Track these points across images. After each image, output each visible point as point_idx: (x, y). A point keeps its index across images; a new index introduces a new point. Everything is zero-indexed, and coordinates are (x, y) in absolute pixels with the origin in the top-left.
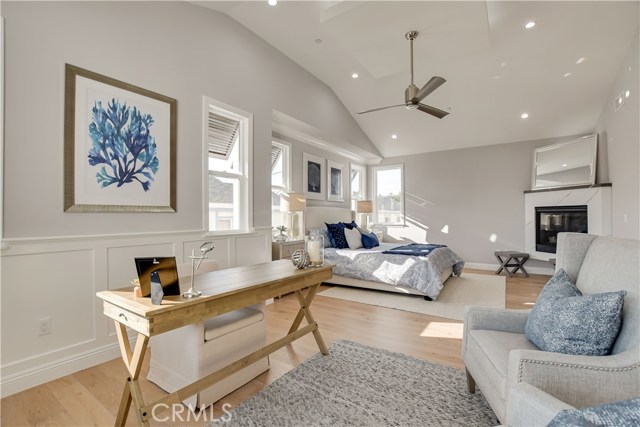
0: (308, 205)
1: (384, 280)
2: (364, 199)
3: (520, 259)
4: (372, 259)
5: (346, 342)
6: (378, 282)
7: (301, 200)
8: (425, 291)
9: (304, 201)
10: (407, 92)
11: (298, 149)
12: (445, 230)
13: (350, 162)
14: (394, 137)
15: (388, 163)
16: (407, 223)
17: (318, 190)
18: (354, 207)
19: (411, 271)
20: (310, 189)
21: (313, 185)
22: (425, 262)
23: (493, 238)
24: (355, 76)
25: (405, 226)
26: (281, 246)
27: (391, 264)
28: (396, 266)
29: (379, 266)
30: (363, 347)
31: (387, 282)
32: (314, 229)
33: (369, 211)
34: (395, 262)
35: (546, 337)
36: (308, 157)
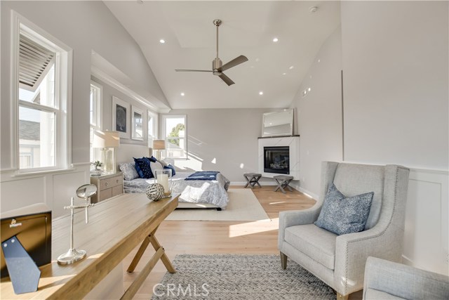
0: (121, 143)
1: (187, 200)
2: (157, 139)
3: (257, 178)
4: (178, 185)
5: (183, 256)
6: (184, 202)
7: (115, 138)
8: (218, 204)
9: (118, 139)
10: (214, 63)
11: (108, 93)
12: (214, 161)
13: (148, 109)
14: (183, 94)
15: (174, 113)
16: (189, 157)
17: (124, 130)
18: (151, 145)
19: (208, 191)
20: (118, 129)
21: (120, 125)
22: (216, 184)
23: (242, 166)
24: (162, 41)
25: (187, 159)
26: (99, 181)
27: (192, 188)
28: (196, 188)
29: (183, 190)
30: (199, 257)
31: (189, 201)
32: (124, 163)
33: (163, 148)
34: (195, 186)
35: (339, 224)
36: (116, 101)
